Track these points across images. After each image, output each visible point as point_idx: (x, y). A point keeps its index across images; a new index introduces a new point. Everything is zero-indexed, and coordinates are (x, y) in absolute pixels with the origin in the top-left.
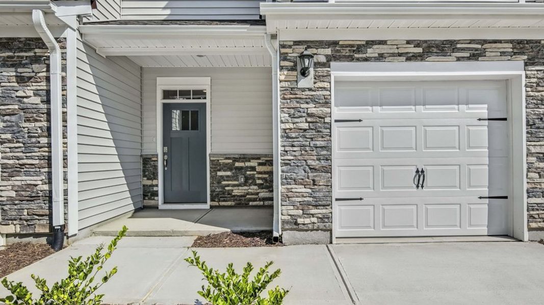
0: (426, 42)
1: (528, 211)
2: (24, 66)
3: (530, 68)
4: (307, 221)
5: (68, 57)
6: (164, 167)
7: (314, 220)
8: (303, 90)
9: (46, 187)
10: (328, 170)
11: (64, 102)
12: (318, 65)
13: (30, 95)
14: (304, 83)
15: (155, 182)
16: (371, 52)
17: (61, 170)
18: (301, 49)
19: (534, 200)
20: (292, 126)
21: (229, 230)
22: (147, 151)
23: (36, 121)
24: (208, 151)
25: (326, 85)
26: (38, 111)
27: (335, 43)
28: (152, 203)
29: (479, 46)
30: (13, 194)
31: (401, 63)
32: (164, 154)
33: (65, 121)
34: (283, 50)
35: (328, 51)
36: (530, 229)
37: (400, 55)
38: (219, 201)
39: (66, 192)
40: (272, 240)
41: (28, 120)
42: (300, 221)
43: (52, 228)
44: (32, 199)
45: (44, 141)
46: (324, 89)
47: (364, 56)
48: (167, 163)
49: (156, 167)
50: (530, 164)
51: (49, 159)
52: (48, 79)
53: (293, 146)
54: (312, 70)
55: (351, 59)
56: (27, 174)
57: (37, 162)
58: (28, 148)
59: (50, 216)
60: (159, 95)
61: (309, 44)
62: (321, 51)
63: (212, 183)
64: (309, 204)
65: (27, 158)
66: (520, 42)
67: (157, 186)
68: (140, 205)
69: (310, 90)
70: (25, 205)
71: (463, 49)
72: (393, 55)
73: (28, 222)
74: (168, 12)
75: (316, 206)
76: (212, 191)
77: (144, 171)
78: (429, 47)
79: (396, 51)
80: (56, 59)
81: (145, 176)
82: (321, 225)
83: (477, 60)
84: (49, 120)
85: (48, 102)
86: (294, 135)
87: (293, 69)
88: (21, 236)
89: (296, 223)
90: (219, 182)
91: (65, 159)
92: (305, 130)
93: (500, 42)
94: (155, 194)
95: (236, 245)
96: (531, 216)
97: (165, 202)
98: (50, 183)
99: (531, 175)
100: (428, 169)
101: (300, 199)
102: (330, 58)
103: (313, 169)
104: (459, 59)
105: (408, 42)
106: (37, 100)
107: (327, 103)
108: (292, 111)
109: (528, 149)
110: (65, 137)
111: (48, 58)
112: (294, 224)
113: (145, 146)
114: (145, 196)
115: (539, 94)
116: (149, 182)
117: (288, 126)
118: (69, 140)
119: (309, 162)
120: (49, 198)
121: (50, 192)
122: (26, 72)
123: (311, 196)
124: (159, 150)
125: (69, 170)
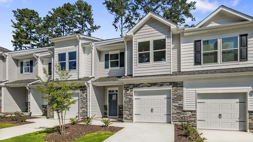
0: (151, 83)
1: (172, 117)
2: (83, 90)
3: (173, 88)
4: (128, 118)
5: (90, 89)
6: (109, 108)
7: (130, 118)
8: (128, 93)
9: (86, 111)
10: (132, 108)
11: (89, 96)
12: (131, 88)
13: (84, 95)
14: (128, 92)
15: (107, 111)
16: (141, 86)
17: (89, 108)
18: (127, 86)
19: (173, 115)
20: (126, 100)
21: (117, 120)
22: (105, 104)
23: (85, 99)
24: (118, 104)
25: (132, 92)
26: (85, 98)
27: (134, 84)
28: (106, 116)
29: (162, 84)
30: (82, 112)
31: (146, 87)
32: (109, 105)
33: (89, 99)
34: (124, 86)
35: (133, 86)
36: (173, 121)
37: (146, 86)
38: (120, 116)
39: (89, 111)
40: (122, 121)
41: (84, 99)
42: (127, 118)
43: (87, 117)
44: (85, 112)
45: (86, 103)
46: (132, 93)
47: (139, 86)
48: (109, 107)
49: (107, 108)
50: (173, 108)
51: (87, 106)
52: (87, 92)
53: (126, 104)
54: (129, 90)
55: (137, 87)
56: (84, 108)
57: (85, 106)
58: (84, 104)
59: (87, 115)
60: (108, 92)
61: (129, 85)
62: (131, 86)
63: (119, 112)
64: (129, 115)
65: (84, 106)
66: (171, 82)
67: (107, 112)
68: (104, 116)
69: (129, 93)
70: (83, 114)
71: (158, 84)
72: (145, 86)
73: (84, 117)
74: (108, 75)
75: (130, 115)
76: (119, 114)
77: (105, 109)
78: (152, 84)
79: (145, 85)
80: (88, 89)
81: (105, 110)
82: (131, 119)
83: (162, 86)
84: (87, 99)
85: (87, 96)
86: (126, 102)
87: (126, 89)
88: (83, 119)
89: (126, 118)
90: (120, 112)
91: (89, 106)
92: (128, 101)
93: (167, 82)
94: (107, 114)
95: (118, 122)
96: (173, 119)
97: (109, 116)
98: (87, 110)
99: (173, 110)
100: (154, 109)
101: (127, 114)
102: (133, 87)
103: (130, 108)
104: (158, 86)
105: (148, 83)
106: (85, 96)
107: (132, 96)
108: (126, 97)
109: (172, 105)
110: (89, 102)
111: (87, 89)
112: (126, 119)
113: (105, 103)
114: (105, 114)
115: (175, 93)
116: (106, 111)
117: (125, 100)
118: (90, 103)
119: (129, 107)
120: (87, 112)
121: (87, 111)
122: (84, 91)
123: (129, 113)
124: (108, 104)
125: (90, 108)
